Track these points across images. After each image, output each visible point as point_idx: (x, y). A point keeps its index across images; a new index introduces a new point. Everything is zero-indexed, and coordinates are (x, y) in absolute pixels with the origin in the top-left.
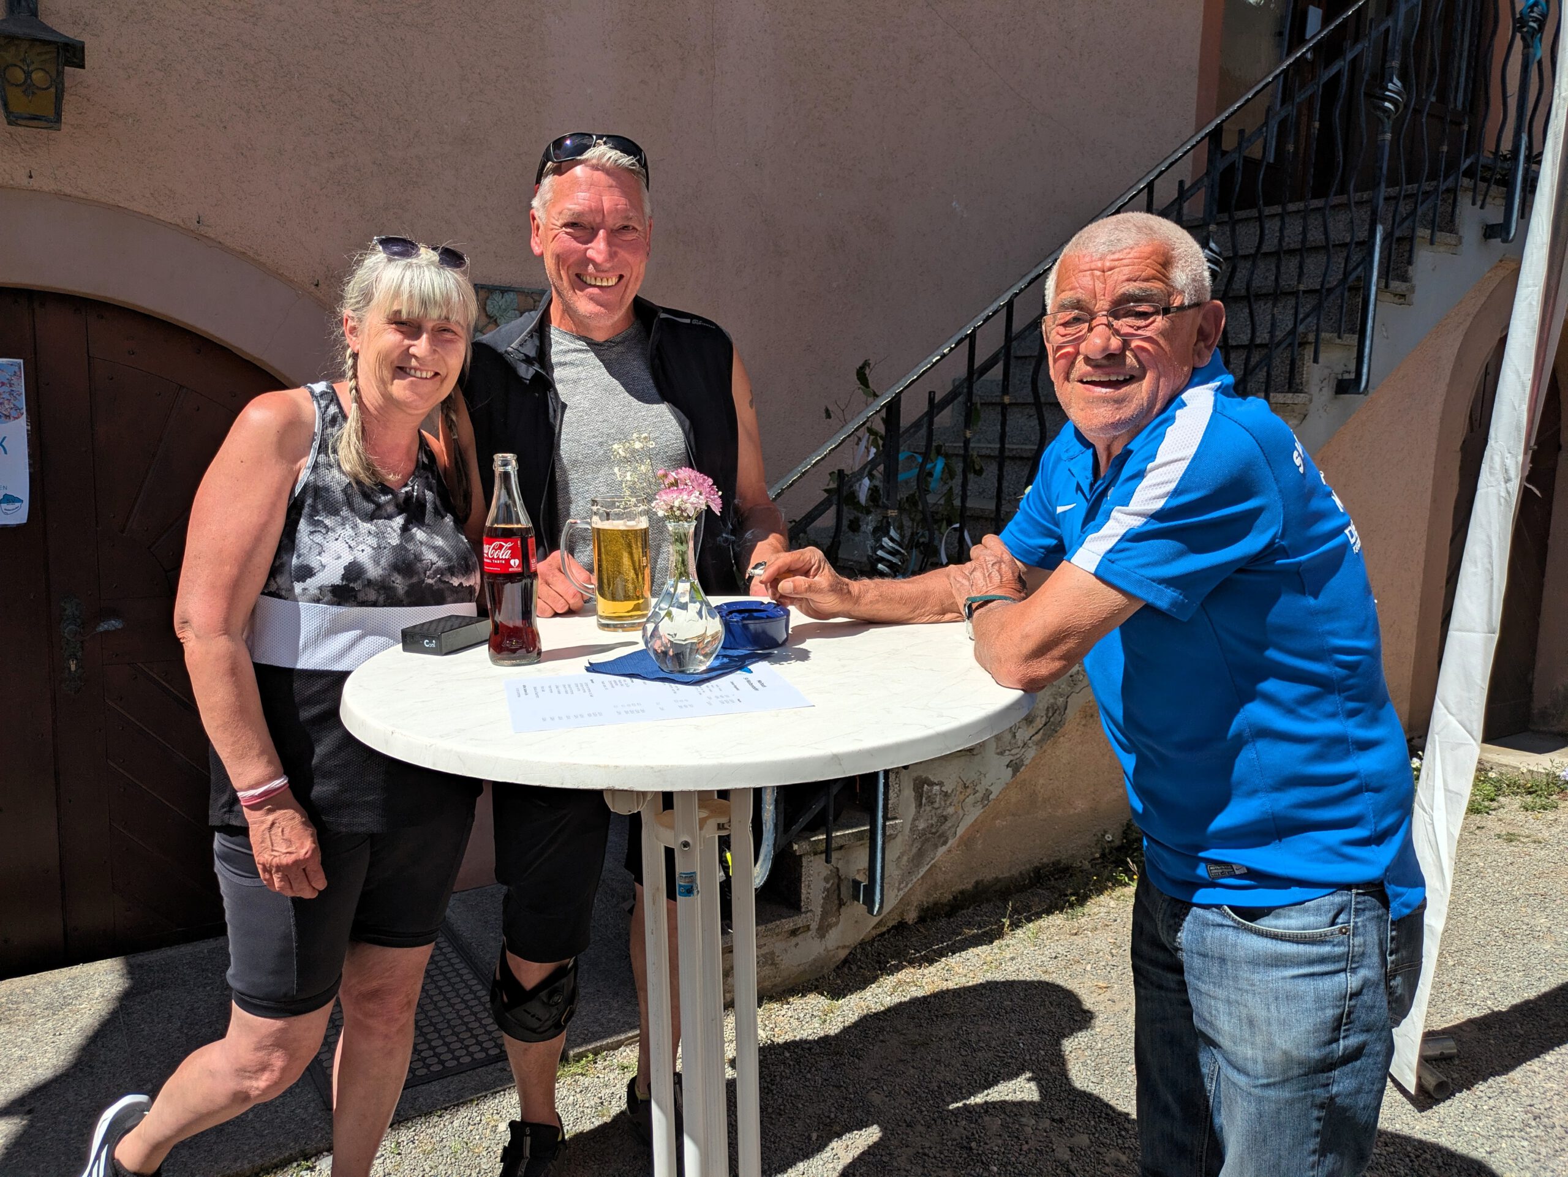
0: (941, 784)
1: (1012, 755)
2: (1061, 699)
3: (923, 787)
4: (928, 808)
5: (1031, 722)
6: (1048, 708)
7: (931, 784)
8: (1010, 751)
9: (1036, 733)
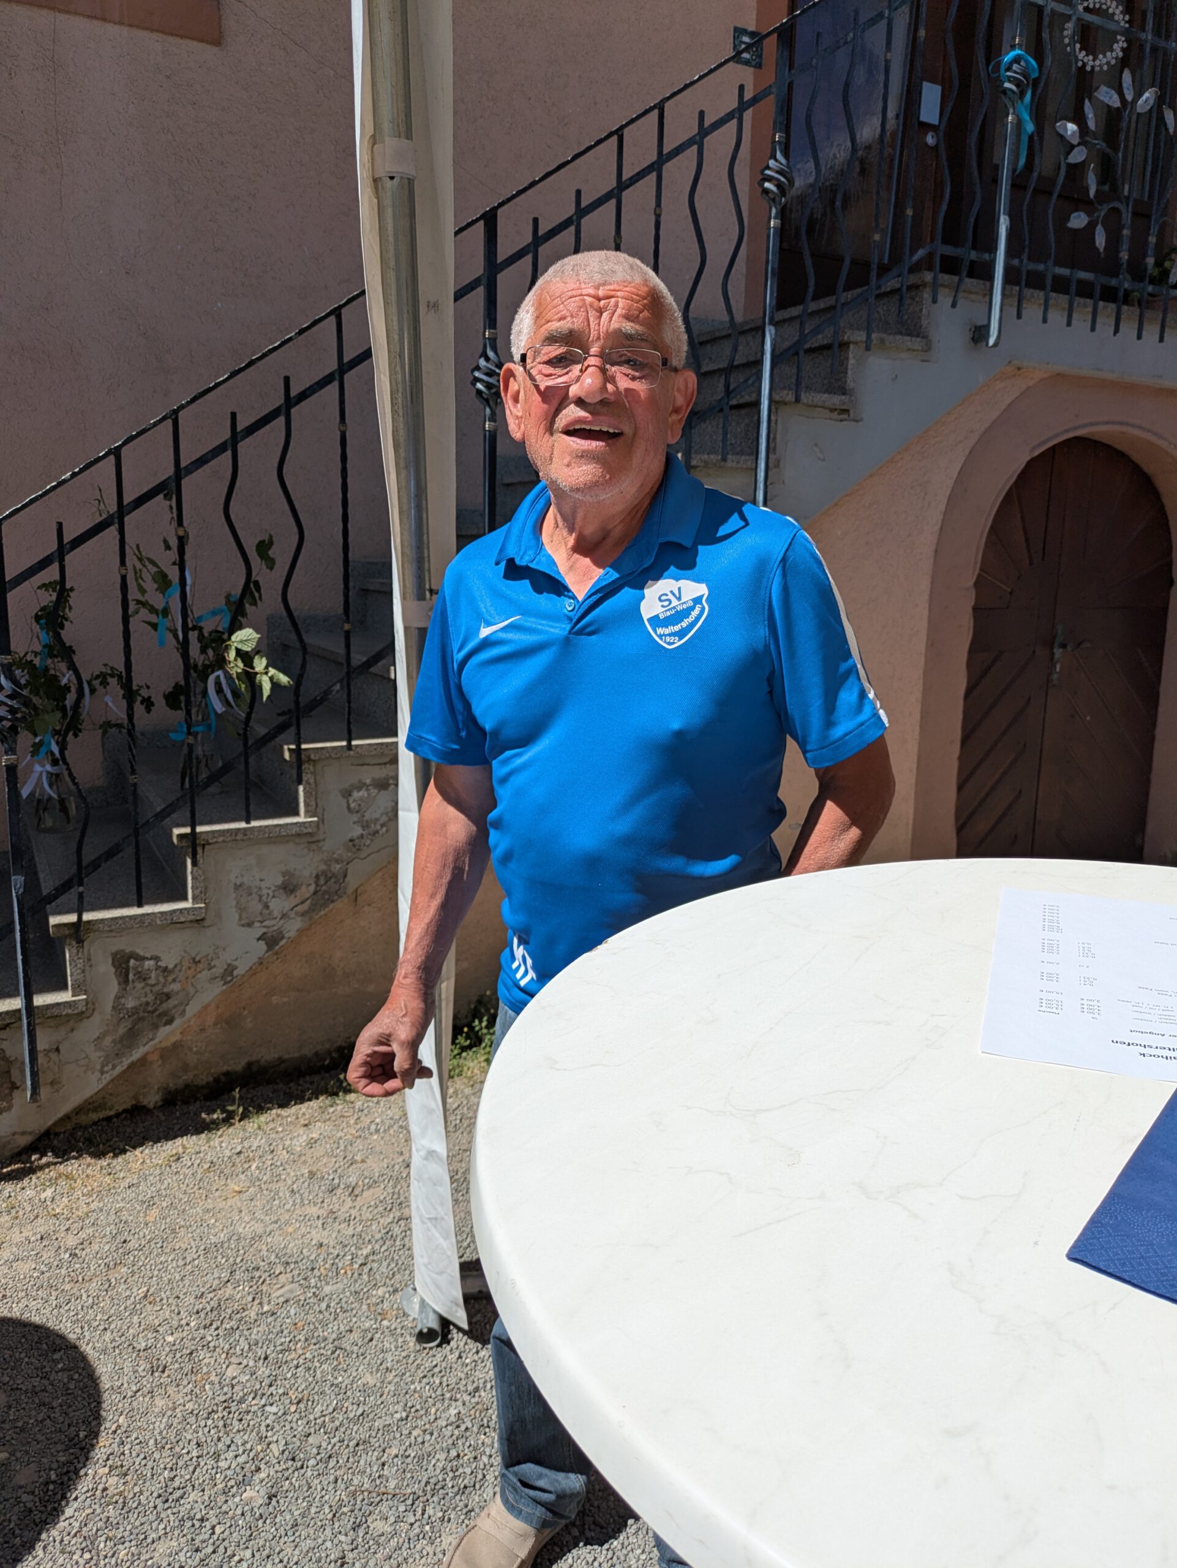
0: (157, 959)
1: (265, 927)
2: (338, 867)
3: (128, 962)
4: (139, 985)
5: (292, 891)
6: (317, 876)
7: (142, 959)
8: (261, 922)
9: (302, 903)
